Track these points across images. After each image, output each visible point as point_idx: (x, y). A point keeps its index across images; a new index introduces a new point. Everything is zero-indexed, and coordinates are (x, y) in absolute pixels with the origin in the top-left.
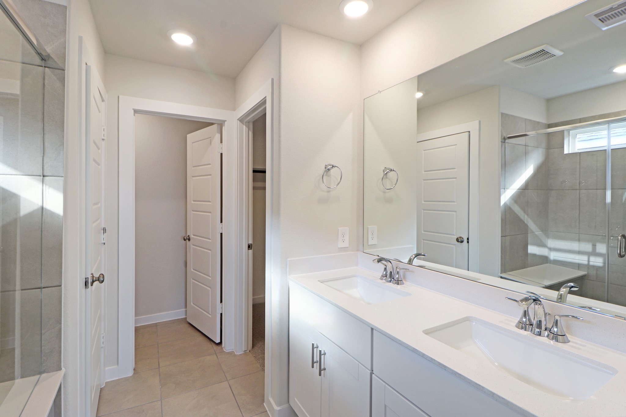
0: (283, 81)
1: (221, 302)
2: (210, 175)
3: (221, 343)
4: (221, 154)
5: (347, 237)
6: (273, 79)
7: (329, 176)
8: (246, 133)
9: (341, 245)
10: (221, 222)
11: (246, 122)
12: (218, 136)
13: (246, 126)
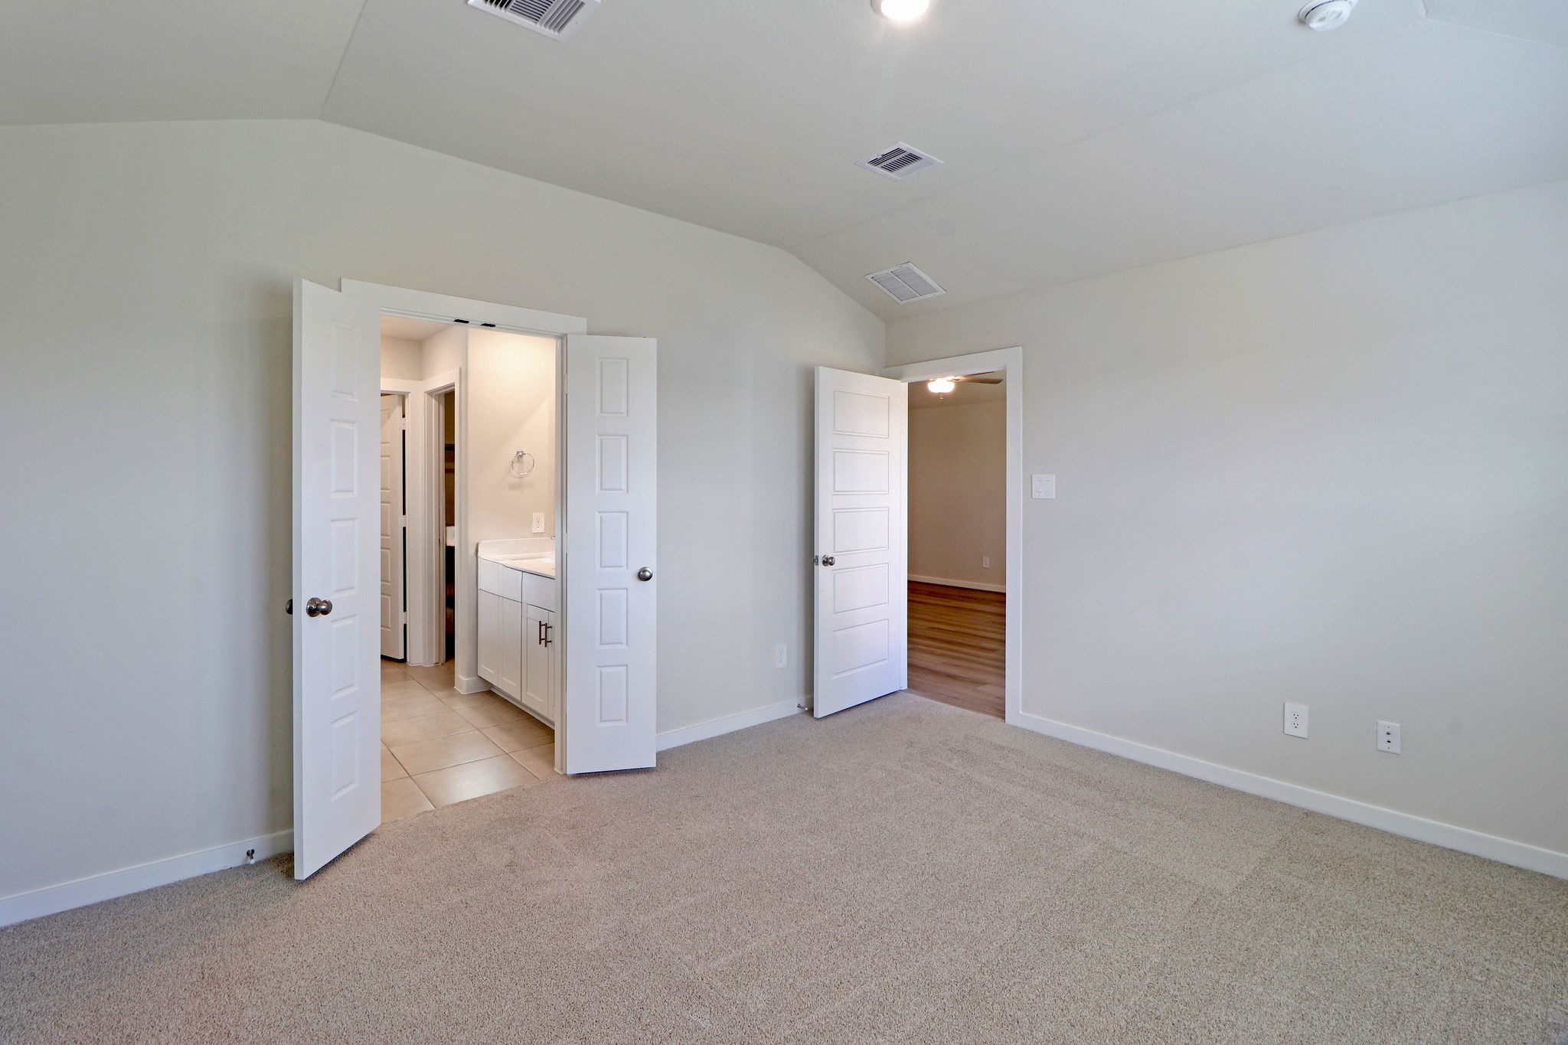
0: (469, 373)
1: (405, 610)
2: (389, 456)
3: (404, 660)
4: (404, 431)
5: (542, 523)
6: (460, 368)
7: (522, 462)
8: (436, 408)
9: (535, 530)
10: (404, 513)
11: (435, 396)
12: (399, 409)
13: (435, 399)
